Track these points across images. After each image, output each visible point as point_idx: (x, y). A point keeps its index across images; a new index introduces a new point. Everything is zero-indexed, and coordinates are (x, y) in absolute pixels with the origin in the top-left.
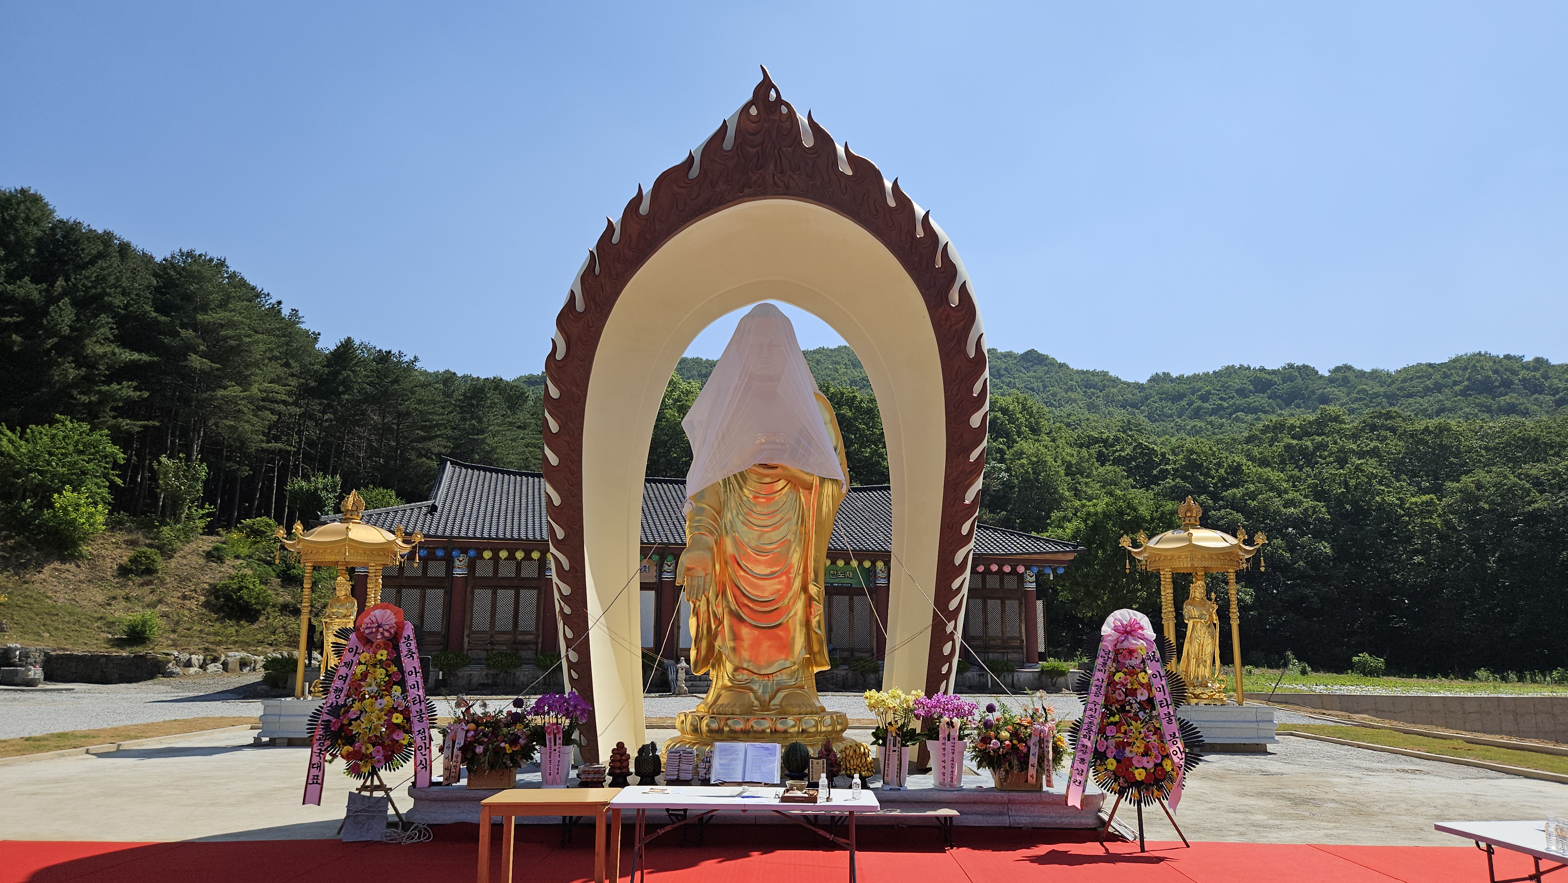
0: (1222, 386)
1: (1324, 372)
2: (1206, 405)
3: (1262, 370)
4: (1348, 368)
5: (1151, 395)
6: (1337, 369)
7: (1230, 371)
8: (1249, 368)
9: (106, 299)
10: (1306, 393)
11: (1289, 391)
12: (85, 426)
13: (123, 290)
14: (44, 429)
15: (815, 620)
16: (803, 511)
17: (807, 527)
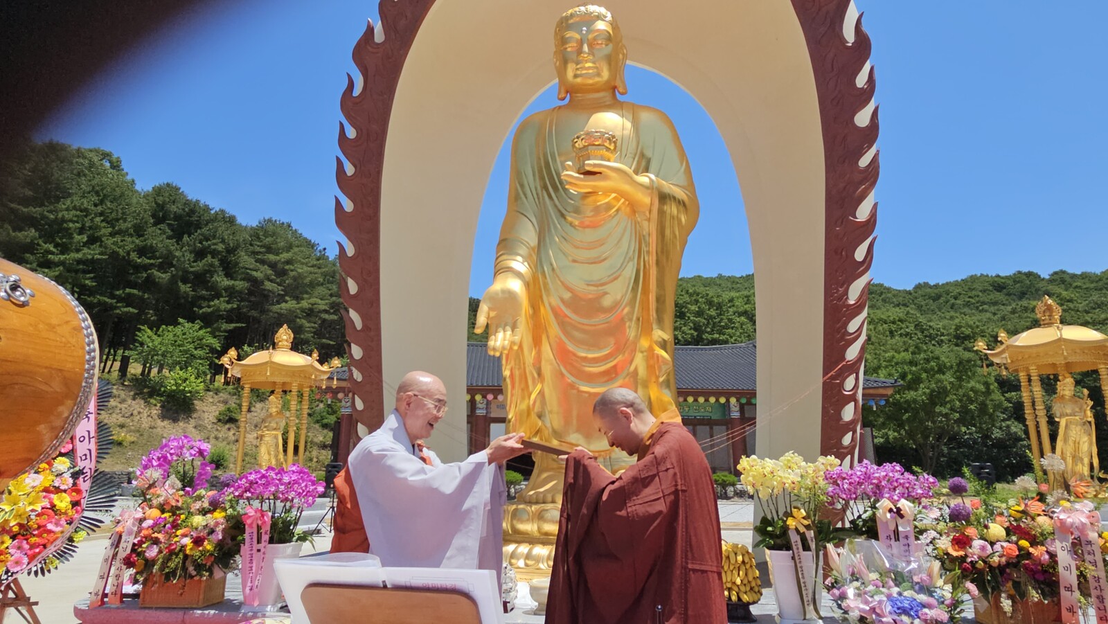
0: (969, 289)
1: (1045, 275)
2: (958, 302)
3: (998, 276)
4: (1063, 272)
5: (916, 298)
6: (1056, 273)
7: (973, 279)
8: (987, 276)
9: (212, 247)
10: (1033, 290)
11: (1020, 290)
12: (197, 327)
13: (223, 241)
14: (170, 328)
15: (661, 379)
16: (641, 239)
17: (646, 258)
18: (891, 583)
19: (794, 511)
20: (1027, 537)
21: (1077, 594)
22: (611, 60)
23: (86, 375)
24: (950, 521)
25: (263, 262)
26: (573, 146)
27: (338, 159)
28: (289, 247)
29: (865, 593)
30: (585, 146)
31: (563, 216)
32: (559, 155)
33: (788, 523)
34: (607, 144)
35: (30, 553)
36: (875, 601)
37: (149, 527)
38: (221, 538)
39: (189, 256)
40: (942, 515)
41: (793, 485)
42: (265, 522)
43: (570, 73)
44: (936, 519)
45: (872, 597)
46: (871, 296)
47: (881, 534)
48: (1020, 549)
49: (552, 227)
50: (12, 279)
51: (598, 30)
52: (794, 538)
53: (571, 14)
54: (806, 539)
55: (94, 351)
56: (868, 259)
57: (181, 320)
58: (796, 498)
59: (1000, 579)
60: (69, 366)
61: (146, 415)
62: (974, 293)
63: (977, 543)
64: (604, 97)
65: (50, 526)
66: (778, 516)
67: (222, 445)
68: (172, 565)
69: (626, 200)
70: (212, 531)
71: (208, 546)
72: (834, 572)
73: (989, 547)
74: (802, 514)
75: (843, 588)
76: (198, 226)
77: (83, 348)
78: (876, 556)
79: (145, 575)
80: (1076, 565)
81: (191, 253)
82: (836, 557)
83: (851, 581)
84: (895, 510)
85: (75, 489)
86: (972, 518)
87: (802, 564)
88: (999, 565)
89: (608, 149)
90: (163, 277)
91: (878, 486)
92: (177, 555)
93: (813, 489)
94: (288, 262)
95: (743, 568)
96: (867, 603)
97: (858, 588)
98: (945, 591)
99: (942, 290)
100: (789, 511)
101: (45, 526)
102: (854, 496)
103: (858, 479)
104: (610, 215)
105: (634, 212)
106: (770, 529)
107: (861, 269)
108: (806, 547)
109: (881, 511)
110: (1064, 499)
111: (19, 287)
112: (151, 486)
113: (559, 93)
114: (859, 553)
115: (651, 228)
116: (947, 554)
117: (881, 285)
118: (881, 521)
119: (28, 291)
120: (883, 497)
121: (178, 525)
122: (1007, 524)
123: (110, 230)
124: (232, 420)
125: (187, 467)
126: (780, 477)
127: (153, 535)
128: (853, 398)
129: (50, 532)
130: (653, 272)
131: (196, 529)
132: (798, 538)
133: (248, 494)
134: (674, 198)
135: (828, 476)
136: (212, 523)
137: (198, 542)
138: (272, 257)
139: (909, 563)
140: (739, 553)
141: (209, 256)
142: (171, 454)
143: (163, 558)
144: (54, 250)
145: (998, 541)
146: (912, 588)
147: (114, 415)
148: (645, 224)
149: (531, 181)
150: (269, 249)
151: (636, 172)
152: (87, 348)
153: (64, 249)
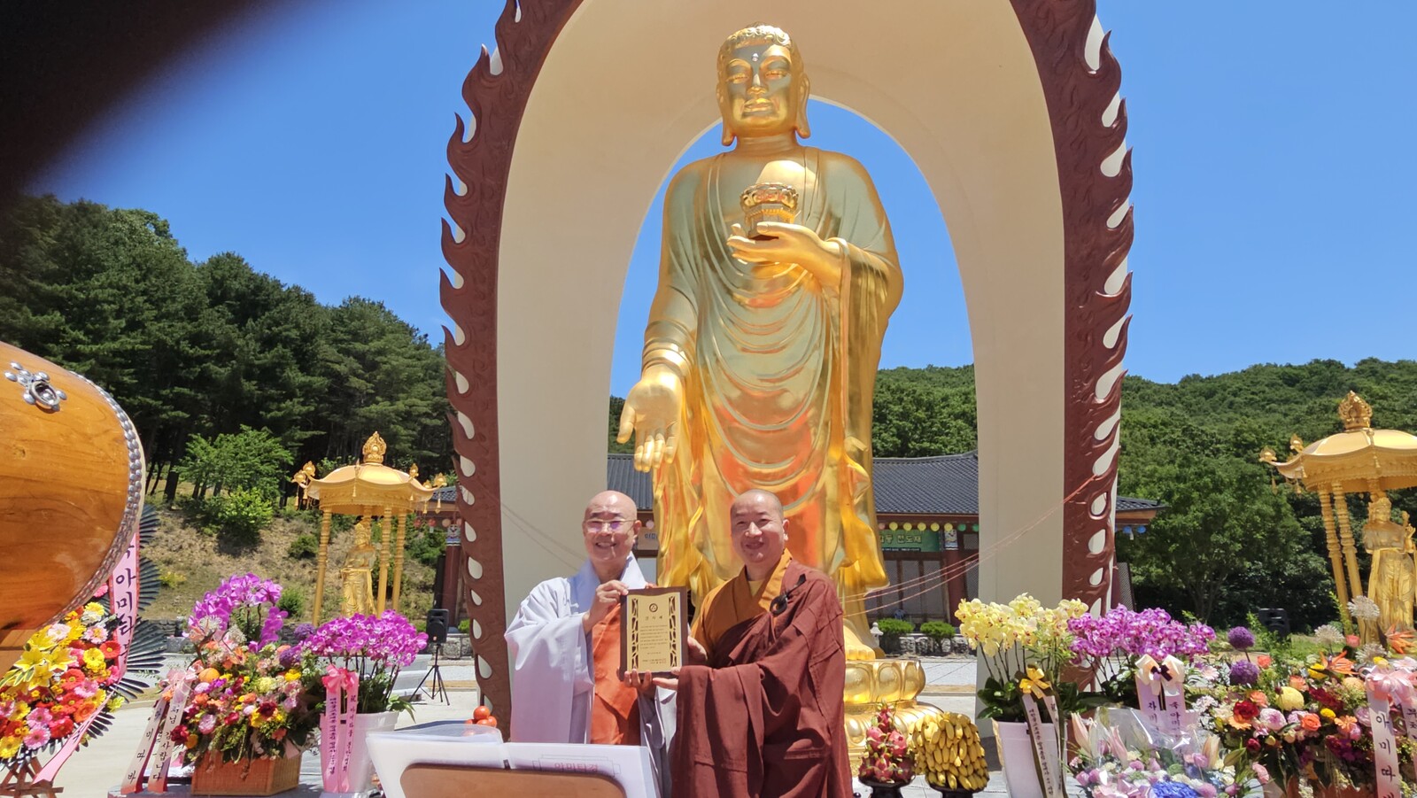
0: (1252, 382)
1: (1350, 364)
2: (1237, 399)
3: (1290, 366)
4: (1375, 361)
5: (1184, 395)
6: (1364, 362)
7: (1257, 370)
8: (1276, 366)
9: (284, 334)
10: (1336, 384)
11: (1319, 383)
12: (264, 435)
13: (297, 326)
14: (231, 437)
15: (856, 501)
16: (829, 322)
17: (836, 346)
18: (1156, 765)
19: (1029, 670)
20: (1331, 704)
21: (1398, 778)
22: (789, 94)
23: (129, 498)
24: (1231, 684)
25: (347, 352)
26: (742, 203)
27: (444, 222)
28: (381, 333)
29: (1122, 777)
30: (756, 204)
31: (729, 292)
32: (724, 215)
33: (1021, 686)
34: (785, 201)
35: (53, 725)
36: (1135, 787)
37: (204, 692)
38: (295, 705)
39: (254, 345)
40: (1220, 676)
41: (1026, 637)
42: (350, 686)
43: (737, 112)
44: (1213, 681)
45: (1131, 782)
46: (1124, 393)
47: (1143, 700)
48: (1323, 719)
49: (716, 308)
50: (39, 378)
51: (773, 57)
52: (1030, 706)
53: (739, 38)
54: (1046, 708)
55: (139, 467)
56: (1121, 345)
57: (243, 427)
58: (1031, 653)
59: (1297, 759)
60: (108, 486)
61: (198, 548)
62: (1259, 388)
63: (1267, 713)
64: (779, 142)
65: (79, 691)
66: (1008, 677)
67: (296, 586)
68: (233, 740)
69: (810, 271)
70: (284, 697)
71: (279, 716)
72: (1082, 751)
73: (1282, 717)
74: (1039, 674)
75: (1093, 771)
76: (266, 307)
77: (127, 464)
78: (1135, 728)
79: (198, 754)
80: (1397, 740)
81: (257, 341)
82: (1083, 730)
83: (1104, 762)
84: (1159, 669)
85: (111, 642)
86: (1260, 680)
87: (1041, 740)
88: (1296, 740)
89: (786, 207)
90: (221, 372)
91: (1137, 638)
92: (239, 727)
93: (1053, 642)
94: (380, 352)
95: (964, 744)
96: (1124, 790)
97: (1112, 771)
98: (1228, 775)
99: (1217, 384)
100: (1022, 671)
101: (72, 690)
102: (1106, 651)
103: (1111, 630)
104: (789, 292)
105: (820, 286)
106: (998, 694)
107: (1112, 358)
108: (1046, 718)
109: (1141, 670)
110: (1378, 655)
111: (47, 387)
112: (207, 639)
113: (724, 137)
114: (1113, 725)
115: (841, 307)
116: (1228, 726)
117: (1139, 379)
118: (1142, 683)
119: (58, 393)
120: (1143, 652)
121: (240, 689)
122: (1306, 688)
123: (155, 312)
124: (308, 555)
125: (252, 615)
126: (1011, 626)
127: (209, 702)
128: (1103, 524)
129: (79, 698)
130: (845, 364)
131: (264, 694)
132: (1035, 706)
133: (330, 650)
134: (872, 269)
135: (1073, 625)
136: (284, 687)
137: (266, 710)
138: (359, 346)
139: (1178, 738)
140: (958, 724)
141: (280, 346)
142: (232, 598)
143: (222, 732)
144: (84, 338)
145: (1294, 709)
146: (1183, 771)
147: (158, 549)
148: (835, 302)
149: (688, 247)
150: (356, 336)
151: (822, 236)
152: (131, 464)
153: (97, 337)
